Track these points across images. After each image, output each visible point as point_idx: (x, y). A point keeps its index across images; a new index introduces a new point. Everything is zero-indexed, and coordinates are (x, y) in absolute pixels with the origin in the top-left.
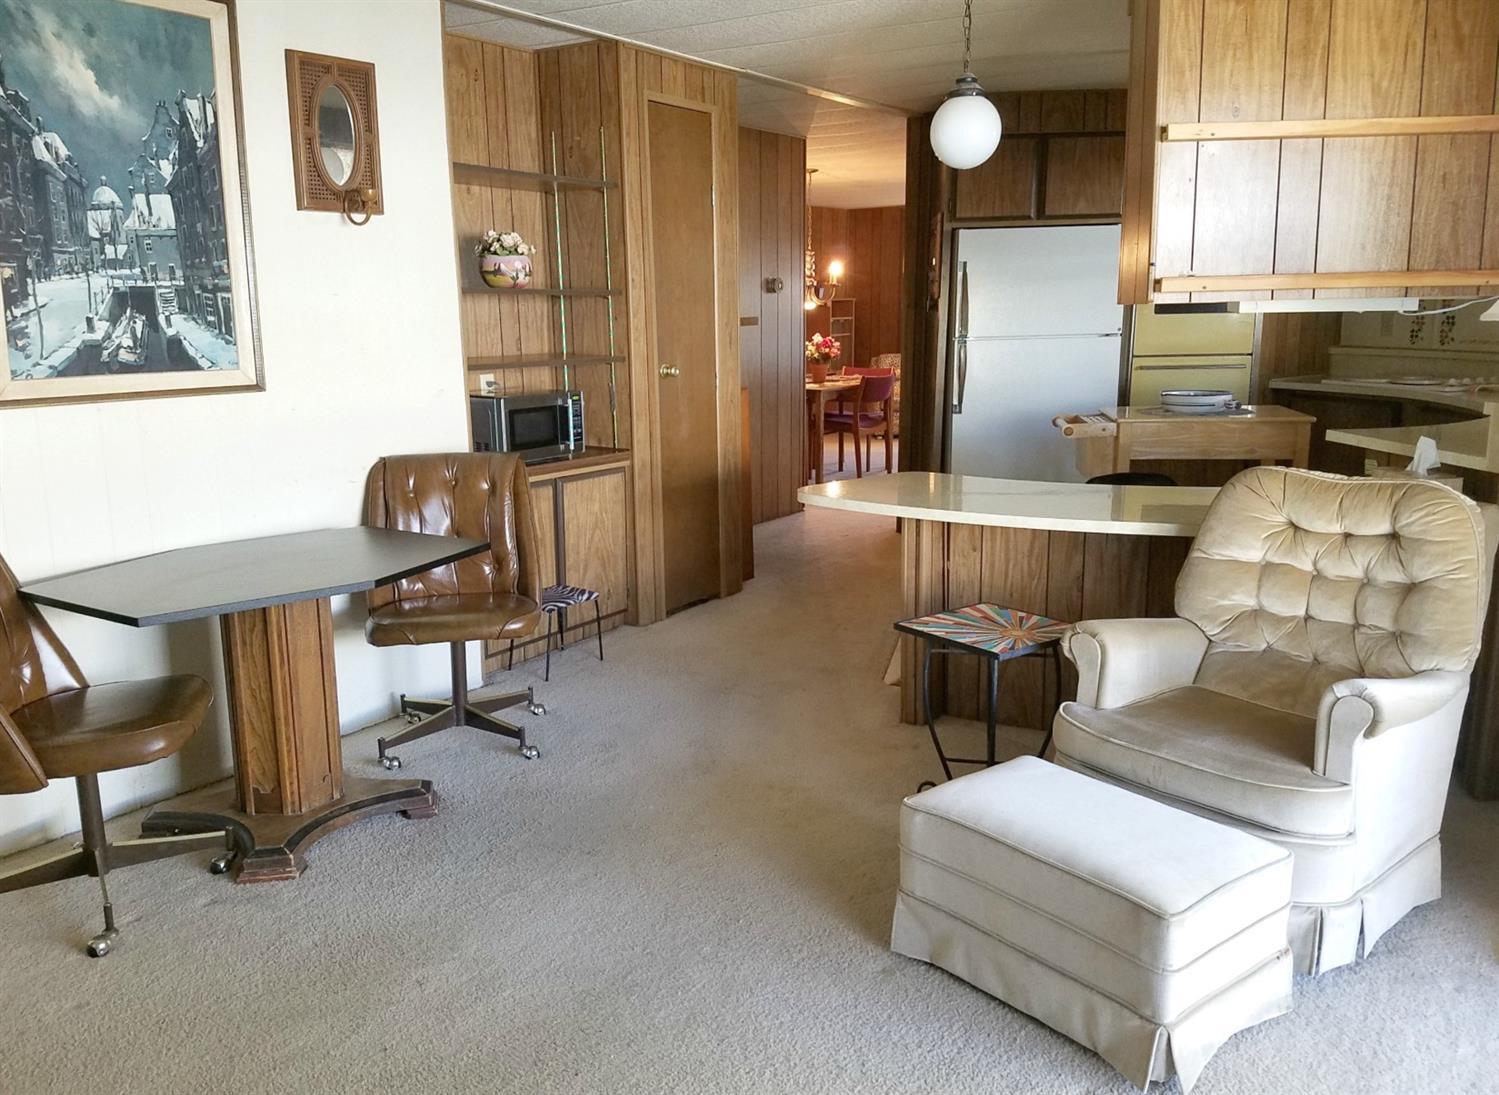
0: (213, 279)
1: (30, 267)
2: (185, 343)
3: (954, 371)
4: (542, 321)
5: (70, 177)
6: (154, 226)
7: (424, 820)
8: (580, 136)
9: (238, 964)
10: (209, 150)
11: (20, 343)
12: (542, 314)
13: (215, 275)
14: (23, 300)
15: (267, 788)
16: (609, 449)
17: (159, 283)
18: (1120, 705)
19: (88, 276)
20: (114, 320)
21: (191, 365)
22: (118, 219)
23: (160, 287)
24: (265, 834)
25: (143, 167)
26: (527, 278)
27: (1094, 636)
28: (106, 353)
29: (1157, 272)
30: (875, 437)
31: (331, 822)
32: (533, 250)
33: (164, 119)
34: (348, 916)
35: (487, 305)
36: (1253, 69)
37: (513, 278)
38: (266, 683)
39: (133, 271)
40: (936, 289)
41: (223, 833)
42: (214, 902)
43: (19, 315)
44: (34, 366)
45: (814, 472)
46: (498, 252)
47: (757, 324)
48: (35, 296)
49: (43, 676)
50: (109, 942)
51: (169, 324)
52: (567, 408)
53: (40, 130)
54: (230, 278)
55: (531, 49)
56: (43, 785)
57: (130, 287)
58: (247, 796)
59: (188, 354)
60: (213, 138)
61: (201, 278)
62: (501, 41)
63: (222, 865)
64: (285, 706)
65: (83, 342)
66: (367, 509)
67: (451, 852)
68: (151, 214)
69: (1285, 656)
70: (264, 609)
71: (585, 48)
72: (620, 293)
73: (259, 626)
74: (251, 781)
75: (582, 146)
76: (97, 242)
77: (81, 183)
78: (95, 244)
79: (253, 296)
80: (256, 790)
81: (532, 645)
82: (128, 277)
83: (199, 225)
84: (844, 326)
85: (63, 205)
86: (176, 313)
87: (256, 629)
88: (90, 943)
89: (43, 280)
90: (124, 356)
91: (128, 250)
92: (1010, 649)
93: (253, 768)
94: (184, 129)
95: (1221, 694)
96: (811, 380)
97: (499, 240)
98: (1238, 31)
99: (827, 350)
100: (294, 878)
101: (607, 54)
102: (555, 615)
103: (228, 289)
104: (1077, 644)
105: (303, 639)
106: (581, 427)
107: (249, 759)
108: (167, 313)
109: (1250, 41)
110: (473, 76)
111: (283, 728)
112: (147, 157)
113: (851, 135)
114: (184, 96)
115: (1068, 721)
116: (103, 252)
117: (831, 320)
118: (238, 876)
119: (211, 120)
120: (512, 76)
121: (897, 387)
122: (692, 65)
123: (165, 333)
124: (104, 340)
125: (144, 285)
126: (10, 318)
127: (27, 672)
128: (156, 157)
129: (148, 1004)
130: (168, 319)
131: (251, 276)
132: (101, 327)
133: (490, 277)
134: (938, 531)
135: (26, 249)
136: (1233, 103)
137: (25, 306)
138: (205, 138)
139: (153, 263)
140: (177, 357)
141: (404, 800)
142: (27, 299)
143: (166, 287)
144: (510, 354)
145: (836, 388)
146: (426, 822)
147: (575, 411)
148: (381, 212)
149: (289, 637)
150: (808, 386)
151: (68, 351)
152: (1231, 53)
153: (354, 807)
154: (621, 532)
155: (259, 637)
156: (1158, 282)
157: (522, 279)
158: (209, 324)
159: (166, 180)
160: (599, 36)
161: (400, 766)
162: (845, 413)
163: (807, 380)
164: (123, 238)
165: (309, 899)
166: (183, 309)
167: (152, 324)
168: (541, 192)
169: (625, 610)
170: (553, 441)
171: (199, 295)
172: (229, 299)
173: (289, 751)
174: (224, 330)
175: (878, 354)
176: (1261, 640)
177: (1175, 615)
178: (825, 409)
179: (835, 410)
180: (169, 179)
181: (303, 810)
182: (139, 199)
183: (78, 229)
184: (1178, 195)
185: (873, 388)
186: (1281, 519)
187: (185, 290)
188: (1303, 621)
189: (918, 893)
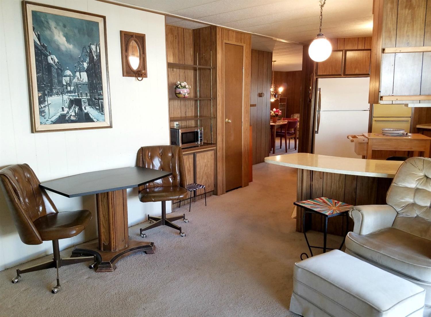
0: (98, 96)
1: (46, 93)
2: (90, 114)
3: (317, 120)
4: (193, 107)
5: (58, 68)
6: (82, 81)
7: (151, 254)
8: (205, 54)
9: (93, 299)
10: (98, 60)
11: (43, 115)
12: (193, 105)
13: (99, 95)
14: (44, 102)
15: (106, 244)
16: (210, 143)
17: (83, 97)
18: (367, 233)
19: (62, 95)
20: (70, 108)
21: (91, 121)
22: (72, 79)
23: (83, 98)
24: (105, 257)
25: (79, 64)
26: (188, 95)
27: (359, 211)
28: (67, 117)
29: (381, 94)
30: (292, 138)
31: (124, 254)
32: (190, 87)
33: (85, 51)
34: (126, 285)
35: (177, 102)
36: (414, 30)
37: (184, 95)
38: (107, 213)
39: (76, 94)
40: (311, 96)
41: (93, 257)
42: (89, 278)
43: (43, 107)
44: (47, 121)
45: (272, 149)
46: (180, 88)
47: (256, 106)
48: (47, 101)
49: (46, 209)
50: (58, 289)
51: (85, 109)
52: (198, 132)
53: (50, 54)
54: (103, 96)
55: (192, 29)
56: (41, 243)
57: (74, 99)
58: (101, 245)
59: (91, 118)
60: (99, 56)
61: (95, 96)
62: (183, 27)
63: (93, 266)
64: (113, 220)
65: (61, 114)
66: (137, 163)
67: (157, 266)
68: (81, 78)
69: (423, 219)
70: (108, 192)
71: (207, 28)
72: (215, 99)
73: (106, 196)
74: (102, 241)
75: (205, 57)
76: (65, 86)
77: (61, 69)
78: (65, 87)
79: (109, 101)
80: (104, 244)
81: (186, 200)
82: (74, 96)
83: (94, 81)
84: (282, 106)
85: (56, 75)
86: (87, 106)
87: (105, 197)
88: (52, 289)
89: (50, 97)
90: (72, 118)
91: (74, 88)
92: (332, 214)
93: (103, 237)
94: (91, 54)
95: (401, 231)
96: (272, 122)
97: (180, 84)
98: (409, 18)
99: (277, 113)
100: (112, 271)
101: (213, 29)
102: (193, 192)
103: (102, 99)
104: (353, 214)
105: (118, 201)
106: (202, 138)
107: (102, 235)
108: (85, 106)
109: (413, 21)
110: (175, 37)
111: (112, 226)
112: (80, 62)
113: (286, 51)
114: (91, 44)
115: (350, 239)
116: (67, 89)
117: (279, 104)
118: (96, 270)
119: (98, 51)
120: (186, 37)
121: (298, 124)
122: (238, 32)
123: (84, 112)
124: (67, 113)
125: (79, 98)
126: (40, 107)
127: (41, 208)
128: (83, 62)
129: (66, 310)
130: (85, 108)
131: (109, 95)
132: (66, 110)
133: (178, 95)
134: (309, 173)
135: (45, 88)
136: (407, 41)
137: (45, 104)
138: (97, 56)
139: (81, 92)
140: (88, 118)
141: (146, 248)
142: (45, 102)
143: (85, 99)
144: (183, 116)
145: (280, 124)
146: (151, 255)
147: (200, 133)
148: (146, 77)
149: (114, 200)
150: (271, 124)
151: (56, 117)
152: (406, 25)
153: (131, 250)
154: (213, 168)
155: (106, 199)
156: (382, 97)
157: (187, 95)
158: (97, 109)
159: (85, 68)
160: (211, 25)
161: (146, 237)
162: (282, 132)
163: (271, 122)
164: (73, 85)
165: (115, 279)
166: (89, 105)
167: (81, 109)
168: (193, 70)
169: (213, 191)
170: (194, 142)
171: (94, 101)
172: (103, 102)
173: (113, 233)
174: (101, 111)
175: (293, 114)
176: (415, 213)
177: (386, 204)
178: (276, 130)
179: (280, 130)
180: (86, 68)
181: (117, 250)
182: (78, 74)
183: (60, 82)
184: (388, 70)
185: (291, 125)
186: (422, 174)
187: (90, 99)
188: (429, 208)
189: (299, 294)
